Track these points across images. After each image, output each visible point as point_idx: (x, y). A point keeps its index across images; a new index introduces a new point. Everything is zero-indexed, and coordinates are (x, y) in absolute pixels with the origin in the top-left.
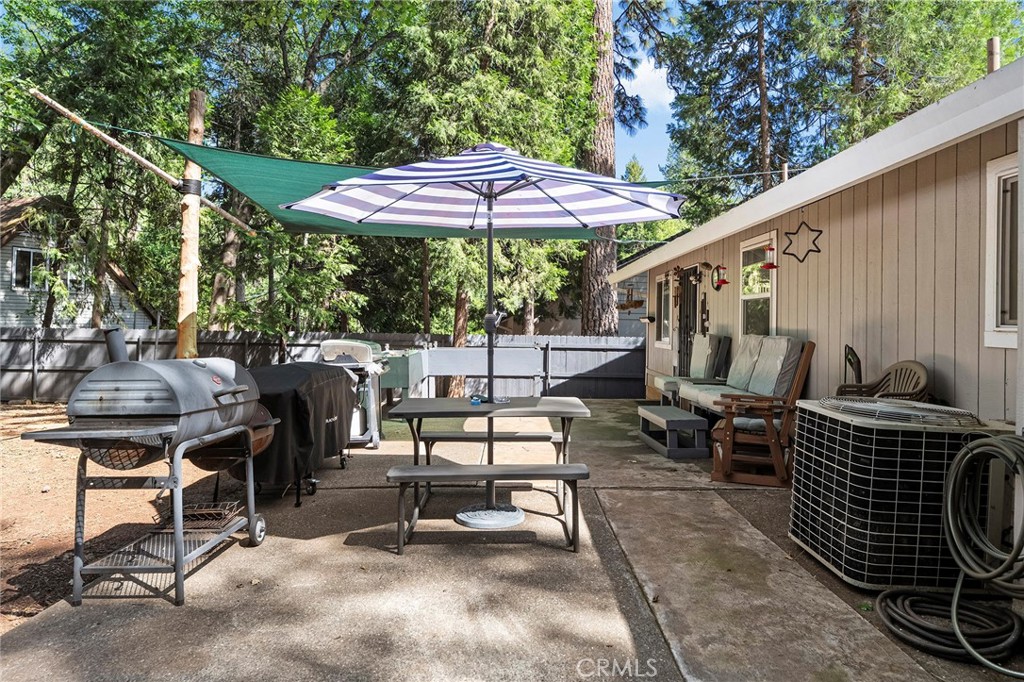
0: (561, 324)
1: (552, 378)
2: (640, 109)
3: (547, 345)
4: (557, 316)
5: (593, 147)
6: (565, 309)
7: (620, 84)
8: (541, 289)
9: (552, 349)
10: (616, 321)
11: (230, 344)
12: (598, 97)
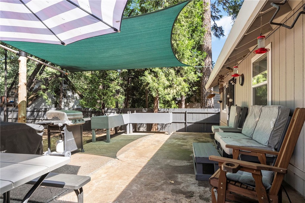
0: (197, 105)
1: (188, 123)
2: (223, 31)
3: (186, 112)
4: (194, 102)
5: (203, 43)
6: (197, 100)
7: (215, 23)
8: (180, 92)
9: (188, 113)
10: (213, 103)
11: (90, 112)
12: (205, 26)
